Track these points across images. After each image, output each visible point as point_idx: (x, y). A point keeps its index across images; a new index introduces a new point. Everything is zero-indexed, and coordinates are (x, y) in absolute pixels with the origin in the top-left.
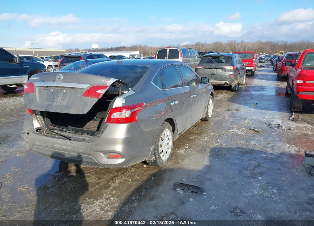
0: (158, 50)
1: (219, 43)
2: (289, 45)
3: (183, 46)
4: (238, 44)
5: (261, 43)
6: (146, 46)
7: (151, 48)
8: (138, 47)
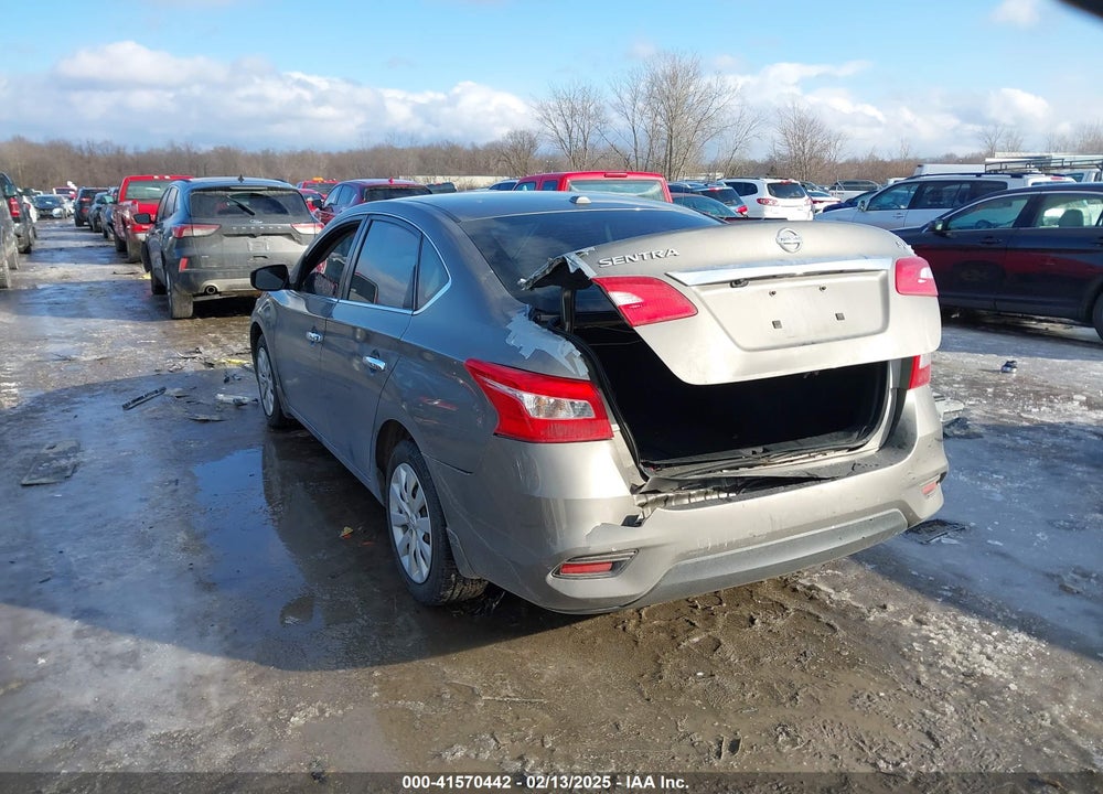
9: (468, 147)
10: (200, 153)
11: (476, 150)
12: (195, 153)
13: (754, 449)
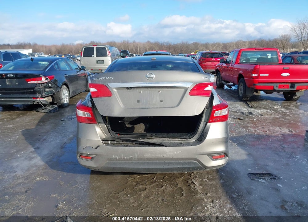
0: (83, 48)
1: (113, 43)
2: (172, 45)
3: (78, 45)
4: (131, 43)
5: (151, 43)
6: (36, 44)
7: (42, 46)
8: (26, 45)
9: (267, 40)
10: (189, 44)
11: (270, 41)
12: (188, 44)
13: (152, 134)
